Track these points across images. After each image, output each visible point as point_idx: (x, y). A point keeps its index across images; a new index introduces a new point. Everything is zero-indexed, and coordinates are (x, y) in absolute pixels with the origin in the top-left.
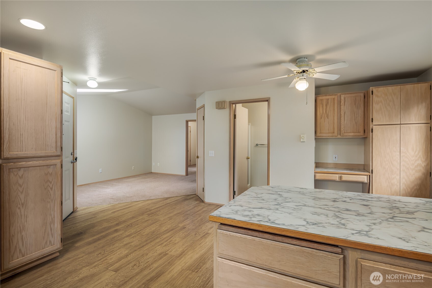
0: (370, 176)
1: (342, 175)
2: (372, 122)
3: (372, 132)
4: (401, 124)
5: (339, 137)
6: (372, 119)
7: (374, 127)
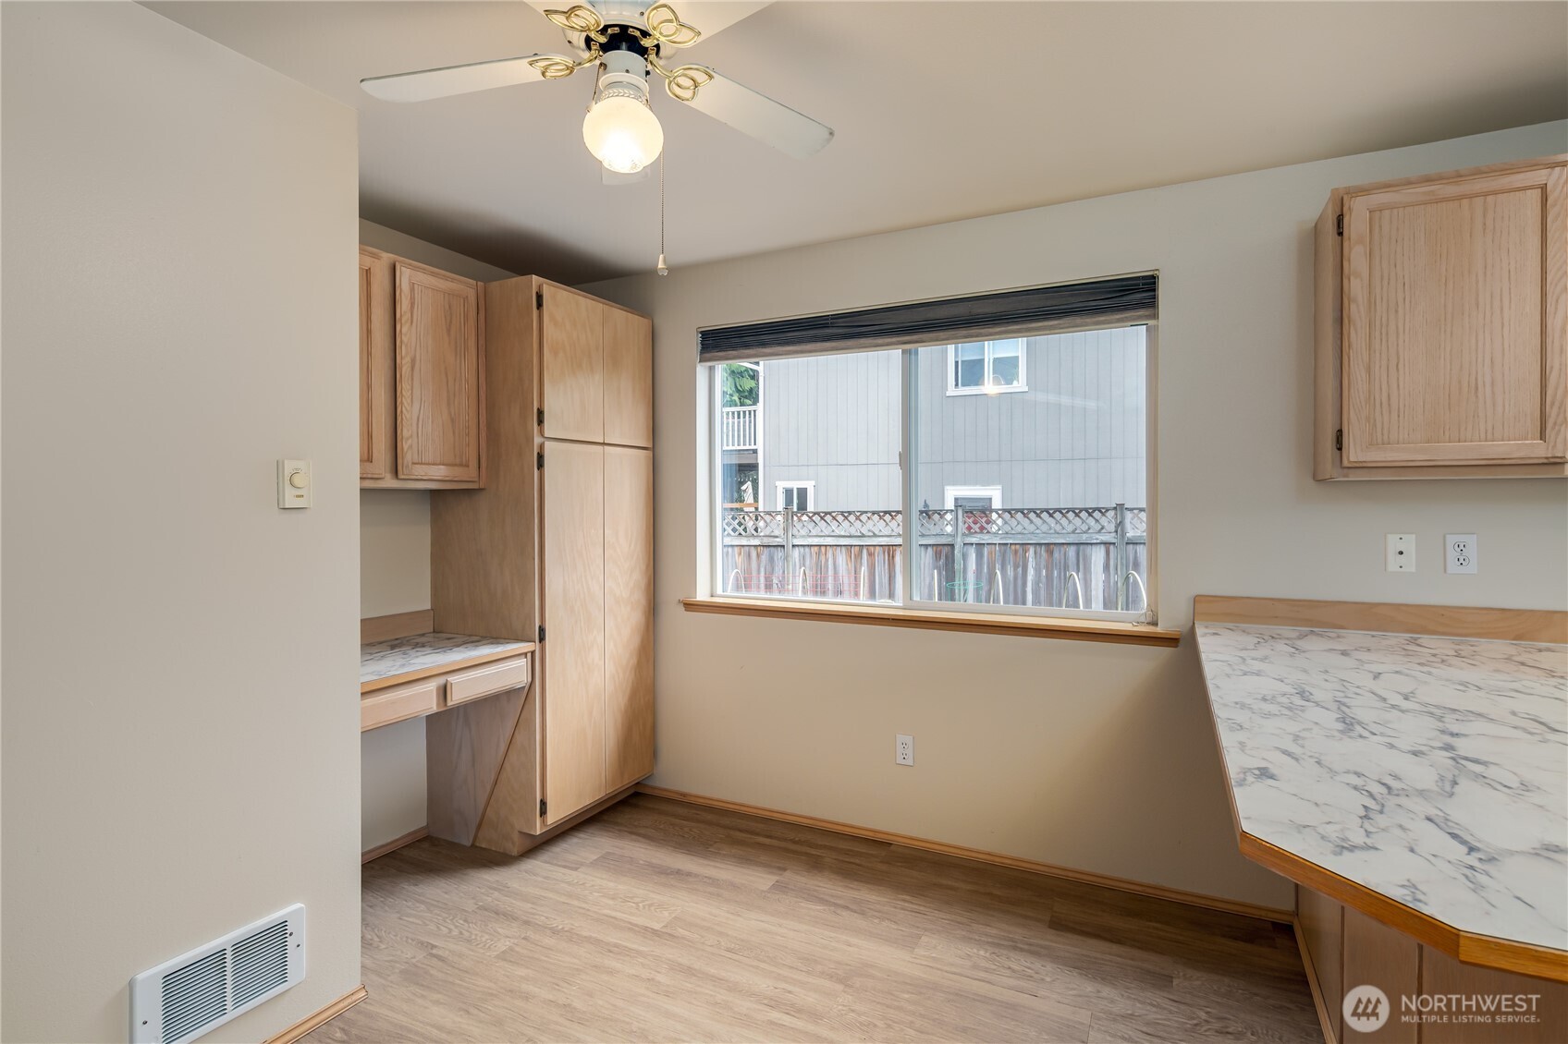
0: (533, 653)
1: (452, 679)
2: (541, 422)
3: (541, 465)
4: (604, 444)
5: (390, 482)
6: (540, 413)
7: (548, 445)
